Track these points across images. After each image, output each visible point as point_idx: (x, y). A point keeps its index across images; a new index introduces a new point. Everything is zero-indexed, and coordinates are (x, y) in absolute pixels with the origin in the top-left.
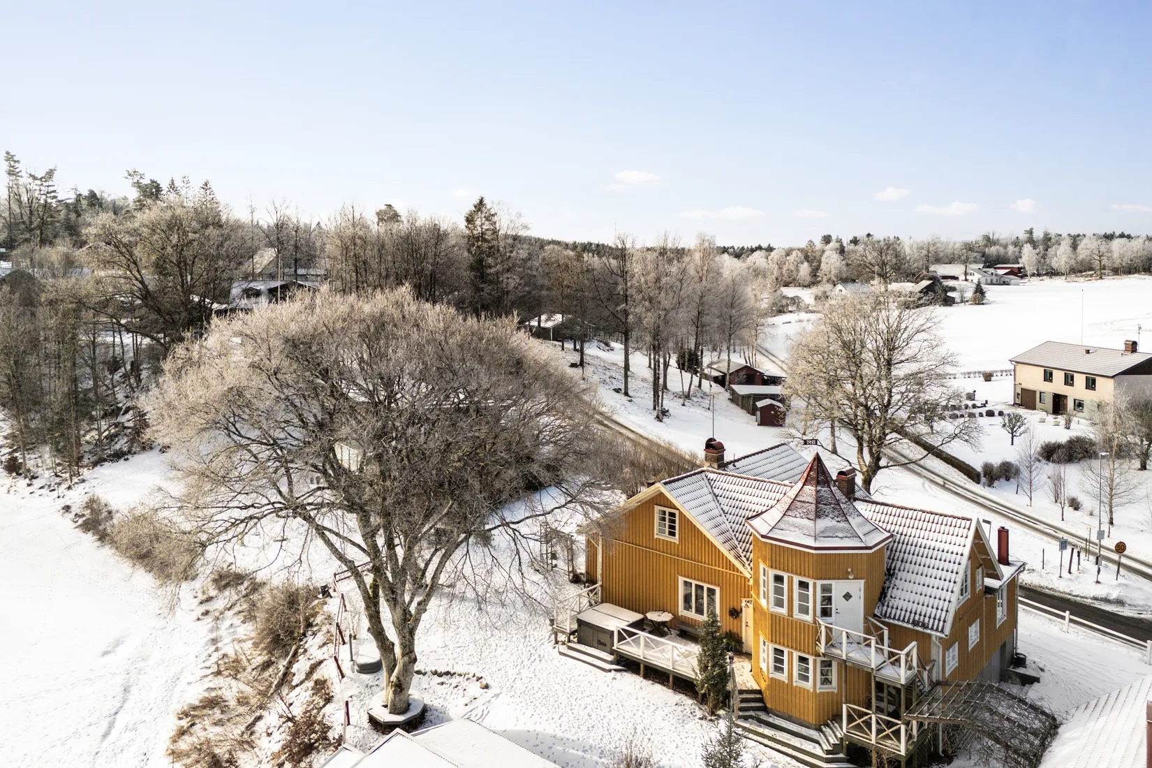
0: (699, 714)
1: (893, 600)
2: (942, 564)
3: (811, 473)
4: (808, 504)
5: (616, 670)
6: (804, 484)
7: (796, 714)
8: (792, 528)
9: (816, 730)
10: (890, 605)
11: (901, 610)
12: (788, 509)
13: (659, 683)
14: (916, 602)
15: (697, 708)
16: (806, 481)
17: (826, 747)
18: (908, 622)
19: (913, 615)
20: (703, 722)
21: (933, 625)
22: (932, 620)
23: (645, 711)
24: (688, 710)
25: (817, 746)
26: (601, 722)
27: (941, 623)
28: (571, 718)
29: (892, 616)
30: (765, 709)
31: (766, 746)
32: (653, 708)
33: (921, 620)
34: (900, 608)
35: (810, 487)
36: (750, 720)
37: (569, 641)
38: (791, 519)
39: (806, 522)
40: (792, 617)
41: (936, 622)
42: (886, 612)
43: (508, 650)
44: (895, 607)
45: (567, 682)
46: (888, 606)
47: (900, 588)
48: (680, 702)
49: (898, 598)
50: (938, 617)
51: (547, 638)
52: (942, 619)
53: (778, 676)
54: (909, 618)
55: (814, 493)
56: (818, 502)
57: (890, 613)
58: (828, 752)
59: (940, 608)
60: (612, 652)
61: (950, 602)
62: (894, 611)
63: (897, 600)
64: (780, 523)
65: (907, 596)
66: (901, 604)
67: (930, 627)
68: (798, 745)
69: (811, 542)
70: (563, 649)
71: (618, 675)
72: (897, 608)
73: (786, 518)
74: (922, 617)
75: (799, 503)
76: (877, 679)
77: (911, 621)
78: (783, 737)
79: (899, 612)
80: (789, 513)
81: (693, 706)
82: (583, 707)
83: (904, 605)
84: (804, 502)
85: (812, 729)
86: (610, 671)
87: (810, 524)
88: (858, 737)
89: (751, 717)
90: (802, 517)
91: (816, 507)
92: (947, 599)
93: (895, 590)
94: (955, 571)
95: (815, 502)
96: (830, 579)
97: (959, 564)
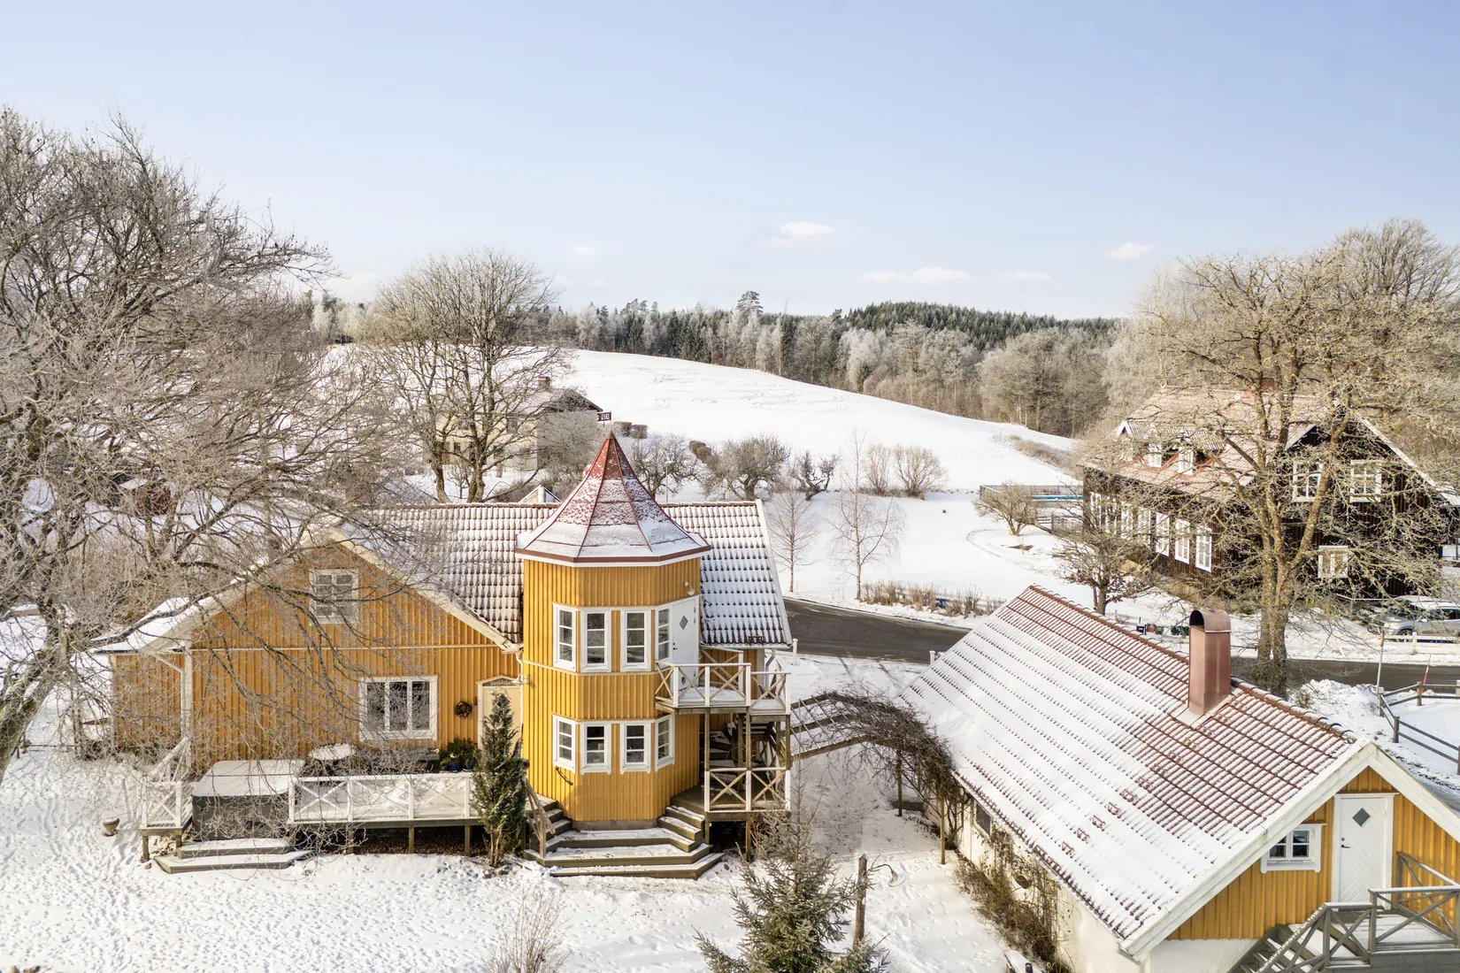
0: (479, 871)
1: (711, 620)
2: (747, 563)
3: (611, 462)
4: (619, 504)
5: (301, 859)
6: (604, 479)
7: (622, 815)
8: (609, 541)
9: (654, 826)
10: (711, 626)
11: (726, 629)
12: (592, 517)
13: (382, 852)
14: (739, 615)
15: (472, 865)
16: (605, 474)
17: (687, 842)
18: (740, 642)
19: (742, 632)
20: (493, 879)
21: (770, 637)
22: (766, 631)
23: (401, 898)
24: (460, 871)
25: (669, 846)
26: (345, 944)
27: (778, 632)
28: (289, 961)
29: (719, 640)
30: (572, 826)
31: (603, 875)
32: (407, 890)
33: (754, 634)
34: (723, 628)
35: (613, 481)
36: (560, 849)
37: (180, 845)
38: (603, 529)
39: (624, 528)
40: (618, 671)
41: (772, 631)
42: (709, 636)
43: (54, 902)
44: (717, 627)
45: (227, 911)
46: (708, 629)
47: (714, 604)
48: (442, 865)
49: (715, 615)
50: (771, 626)
51: (118, 856)
52: (777, 627)
53: (596, 768)
54: (739, 637)
55: (622, 488)
56: (632, 500)
57: (715, 637)
58: (692, 848)
59: (769, 614)
60: (283, 833)
61: (775, 604)
62: (718, 632)
63: (716, 617)
64: (588, 538)
65: (726, 610)
66: (724, 622)
67: (767, 640)
68: (649, 855)
69: (645, 552)
70: (169, 862)
71: (311, 864)
72: (720, 629)
73: (594, 529)
74: (754, 631)
75: (603, 505)
76: (755, 720)
77: (743, 638)
78: (623, 854)
79: (724, 632)
80: (597, 521)
81: (465, 864)
82: (292, 934)
83: (727, 622)
84: (612, 502)
85: (650, 827)
86: (290, 864)
87: (632, 529)
88: (726, 810)
89: (561, 844)
90: (616, 523)
91: (632, 505)
92: (772, 602)
93: (707, 607)
94: (765, 567)
95: (627, 499)
96: (664, 602)
97: (766, 558)
